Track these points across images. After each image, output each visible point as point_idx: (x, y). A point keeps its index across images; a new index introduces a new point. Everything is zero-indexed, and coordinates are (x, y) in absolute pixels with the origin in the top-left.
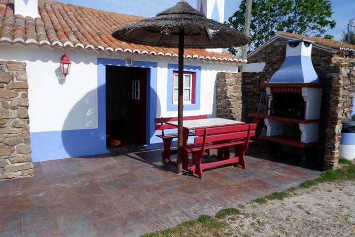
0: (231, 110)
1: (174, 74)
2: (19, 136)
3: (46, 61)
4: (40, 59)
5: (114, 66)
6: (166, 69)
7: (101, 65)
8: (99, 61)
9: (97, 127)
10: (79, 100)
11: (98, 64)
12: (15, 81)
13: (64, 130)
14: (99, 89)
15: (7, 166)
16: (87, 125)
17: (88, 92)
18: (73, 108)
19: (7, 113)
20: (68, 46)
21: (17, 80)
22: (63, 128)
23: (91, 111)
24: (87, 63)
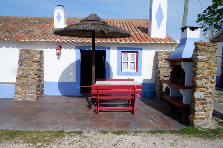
0: (159, 77)
1: (123, 53)
2: (33, 82)
3: (52, 49)
4: (50, 48)
5: (85, 50)
6: (116, 51)
7: (78, 49)
8: (77, 47)
9: (75, 82)
10: (66, 67)
11: (76, 49)
12: (35, 58)
13: (60, 81)
14: (77, 62)
15: (26, 95)
16: (70, 80)
17: (71, 63)
18: (64, 71)
19: (29, 72)
20: (58, 41)
21: (36, 57)
22: (59, 81)
23: (72, 73)
24: (70, 49)
